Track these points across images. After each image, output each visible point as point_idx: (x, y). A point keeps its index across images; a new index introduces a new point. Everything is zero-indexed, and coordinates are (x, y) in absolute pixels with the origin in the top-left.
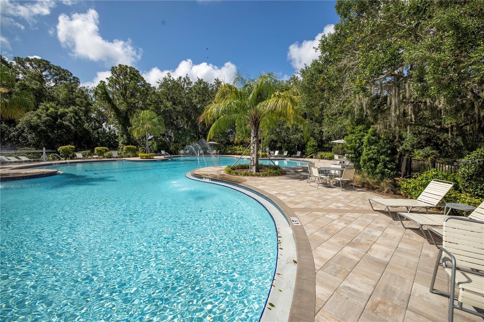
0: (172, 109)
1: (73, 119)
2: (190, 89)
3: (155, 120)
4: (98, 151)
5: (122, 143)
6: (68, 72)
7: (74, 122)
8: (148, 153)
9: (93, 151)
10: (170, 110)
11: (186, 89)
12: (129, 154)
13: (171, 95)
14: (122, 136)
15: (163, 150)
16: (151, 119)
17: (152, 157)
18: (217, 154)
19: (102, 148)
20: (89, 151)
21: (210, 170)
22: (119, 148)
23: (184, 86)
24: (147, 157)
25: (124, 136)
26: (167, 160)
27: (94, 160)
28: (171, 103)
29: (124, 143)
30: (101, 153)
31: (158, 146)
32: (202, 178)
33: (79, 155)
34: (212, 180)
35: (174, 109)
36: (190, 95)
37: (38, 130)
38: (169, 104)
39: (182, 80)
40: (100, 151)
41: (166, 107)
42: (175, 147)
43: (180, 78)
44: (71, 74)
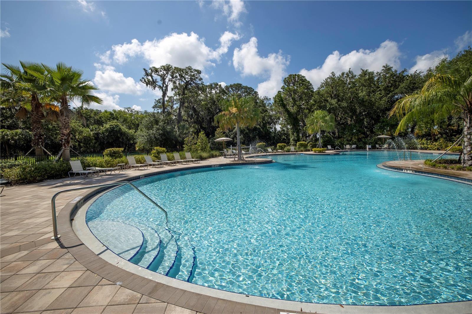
0: (338, 106)
1: (262, 123)
2: (353, 83)
3: (327, 118)
4: (279, 146)
5: (293, 140)
6: (252, 88)
7: (263, 125)
8: (320, 148)
9: (276, 146)
10: (336, 107)
11: (349, 84)
12: (302, 149)
13: (335, 93)
14: (293, 134)
15: (329, 145)
16: (323, 117)
17: (324, 151)
18: (389, 149)
19: (282, 144)
20: (273, 147)
21: (401, 163)
22: (291, 144)
23: (347, 80)
24: (320, 152)
25: (295, 134)
26: (338, 154)
27: (279, 153)
28: (336, 100)
29: (295, 140)
30: (282, 148)
31: (324, 142)
32: (402, 170)
33: (270, 150)
34: (416, 171)
35: (339, 105)
36: (354, 89)
37: (244, 133)
38: (334, 101)
39: (345, 75)
40: (281, 146)
41: (332, 105)
42: (340, 142)
43: (343, 74)
44: (254, 90)
